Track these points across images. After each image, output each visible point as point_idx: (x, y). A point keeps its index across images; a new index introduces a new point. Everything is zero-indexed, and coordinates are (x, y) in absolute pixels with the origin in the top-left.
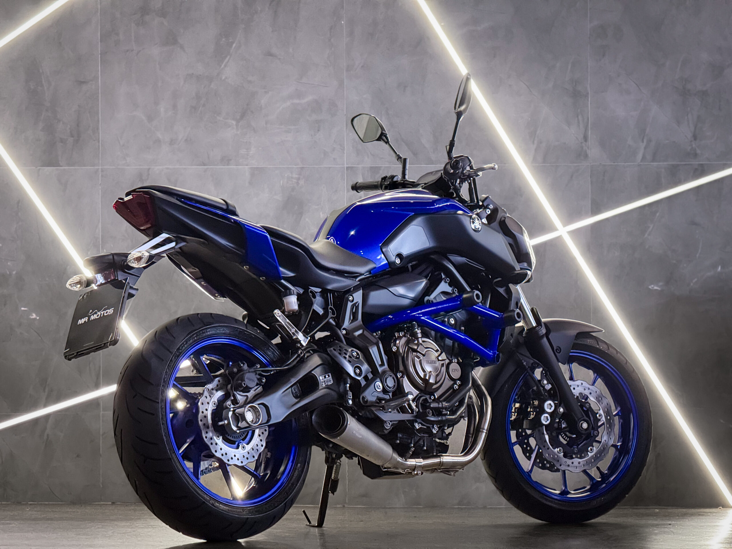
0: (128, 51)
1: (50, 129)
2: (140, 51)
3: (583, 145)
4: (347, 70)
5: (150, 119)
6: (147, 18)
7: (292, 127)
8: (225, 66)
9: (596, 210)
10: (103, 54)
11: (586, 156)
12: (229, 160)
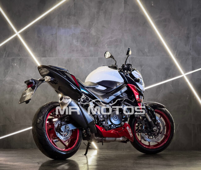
0: (65, 26)
1: (44, 47)
2: (68, 26)
3: (190, 51)
4: (125, 31)
5: (71, 44)
6: (70, 17)
7: (110, 46)
8: (92, 30)
9: (193, 69)
10: (58, 27)
11: (191, 54)
12: (93, 55)
